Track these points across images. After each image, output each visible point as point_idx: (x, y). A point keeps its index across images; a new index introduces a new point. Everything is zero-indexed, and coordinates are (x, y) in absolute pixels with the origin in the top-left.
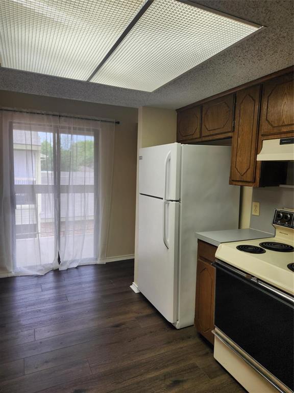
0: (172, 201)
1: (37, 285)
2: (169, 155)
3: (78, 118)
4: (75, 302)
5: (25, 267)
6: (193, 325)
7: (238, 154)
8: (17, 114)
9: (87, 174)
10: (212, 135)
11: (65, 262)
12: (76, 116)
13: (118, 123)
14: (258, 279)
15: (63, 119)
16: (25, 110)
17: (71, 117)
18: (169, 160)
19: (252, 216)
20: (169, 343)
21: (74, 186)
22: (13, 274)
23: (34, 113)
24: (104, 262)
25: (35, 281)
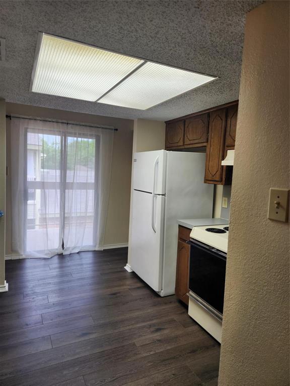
0: (159, 195)
1: (45, 266)
2: (158, 159)
3: (83, 125)
4: (79, 278)
5: (35, 251)
6: (174, 295)
7: (211, 159)
8: (32, 121)
9: (89, 173)
10: (192, 144)
11: (69, 248)
12: (81, 124)
13: (117, 130)
14: (218, 250)
15: (70, 126)
16: (39, 118)
17: (77, 125)
18: (157, 163)
19: (222, 208)
20: (155, 305)
21: (78, 183)
22: (24, 257)
23: (47, 121)
24: (102, 249)
25: (43, 262)
